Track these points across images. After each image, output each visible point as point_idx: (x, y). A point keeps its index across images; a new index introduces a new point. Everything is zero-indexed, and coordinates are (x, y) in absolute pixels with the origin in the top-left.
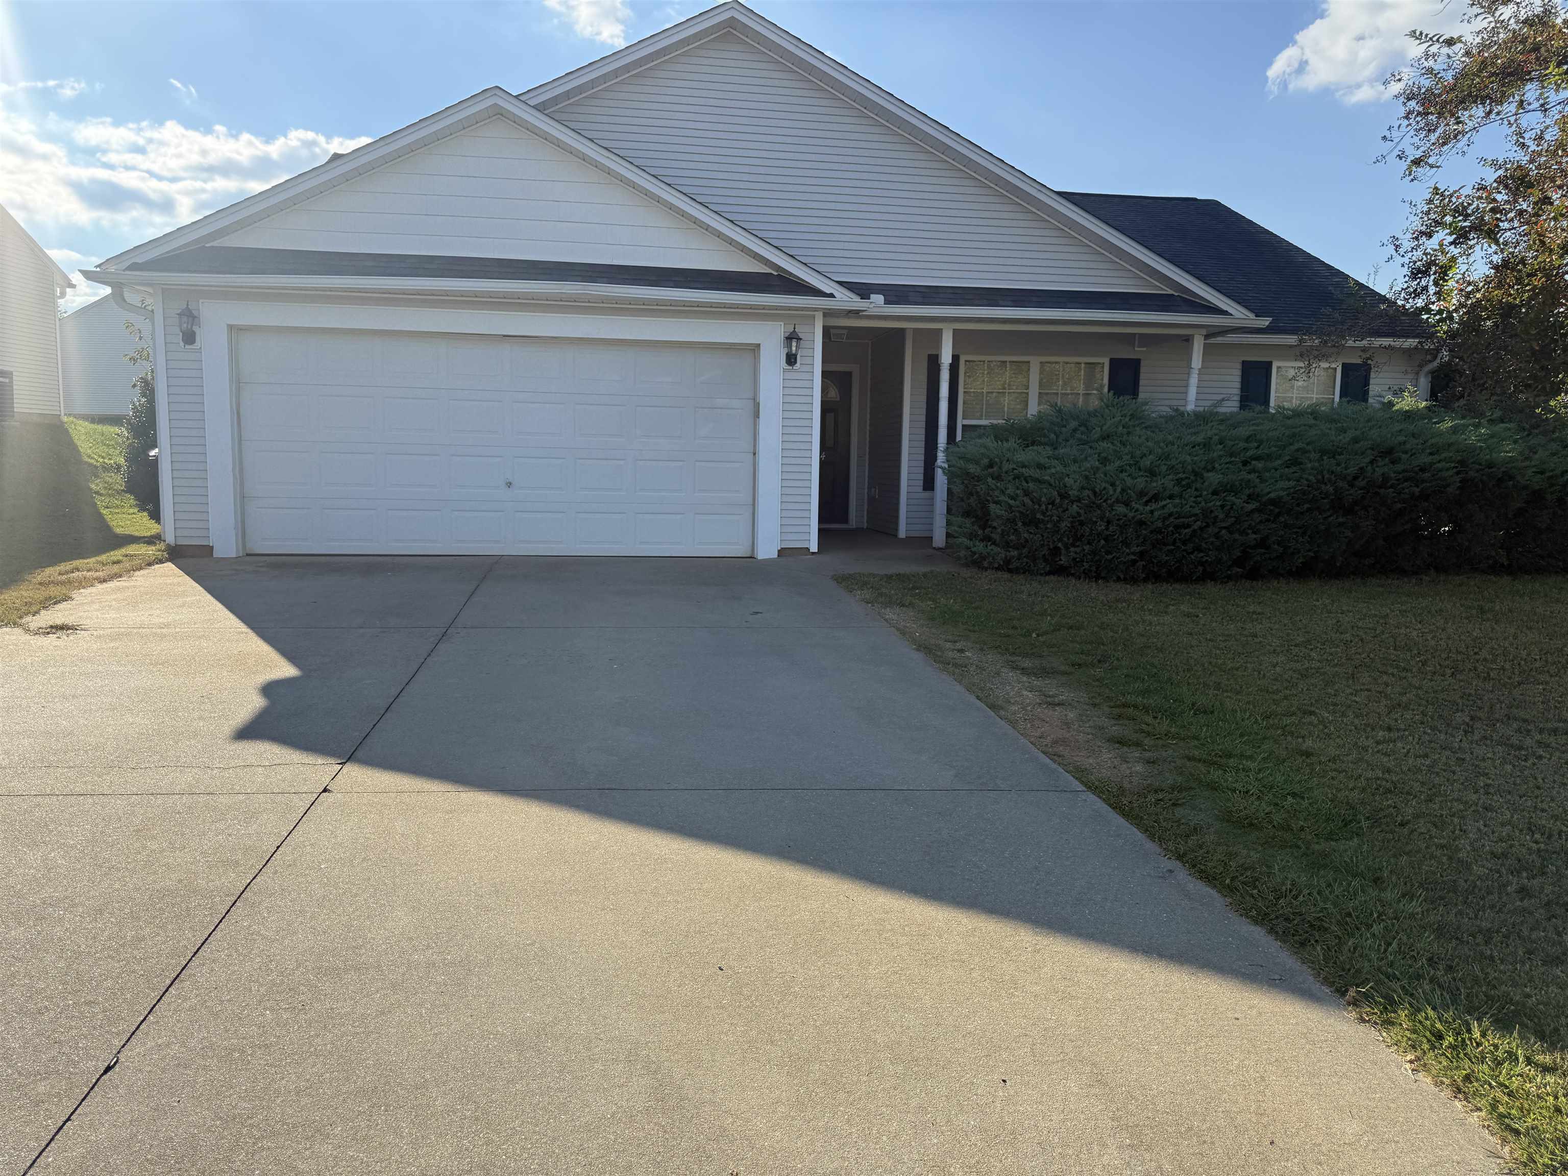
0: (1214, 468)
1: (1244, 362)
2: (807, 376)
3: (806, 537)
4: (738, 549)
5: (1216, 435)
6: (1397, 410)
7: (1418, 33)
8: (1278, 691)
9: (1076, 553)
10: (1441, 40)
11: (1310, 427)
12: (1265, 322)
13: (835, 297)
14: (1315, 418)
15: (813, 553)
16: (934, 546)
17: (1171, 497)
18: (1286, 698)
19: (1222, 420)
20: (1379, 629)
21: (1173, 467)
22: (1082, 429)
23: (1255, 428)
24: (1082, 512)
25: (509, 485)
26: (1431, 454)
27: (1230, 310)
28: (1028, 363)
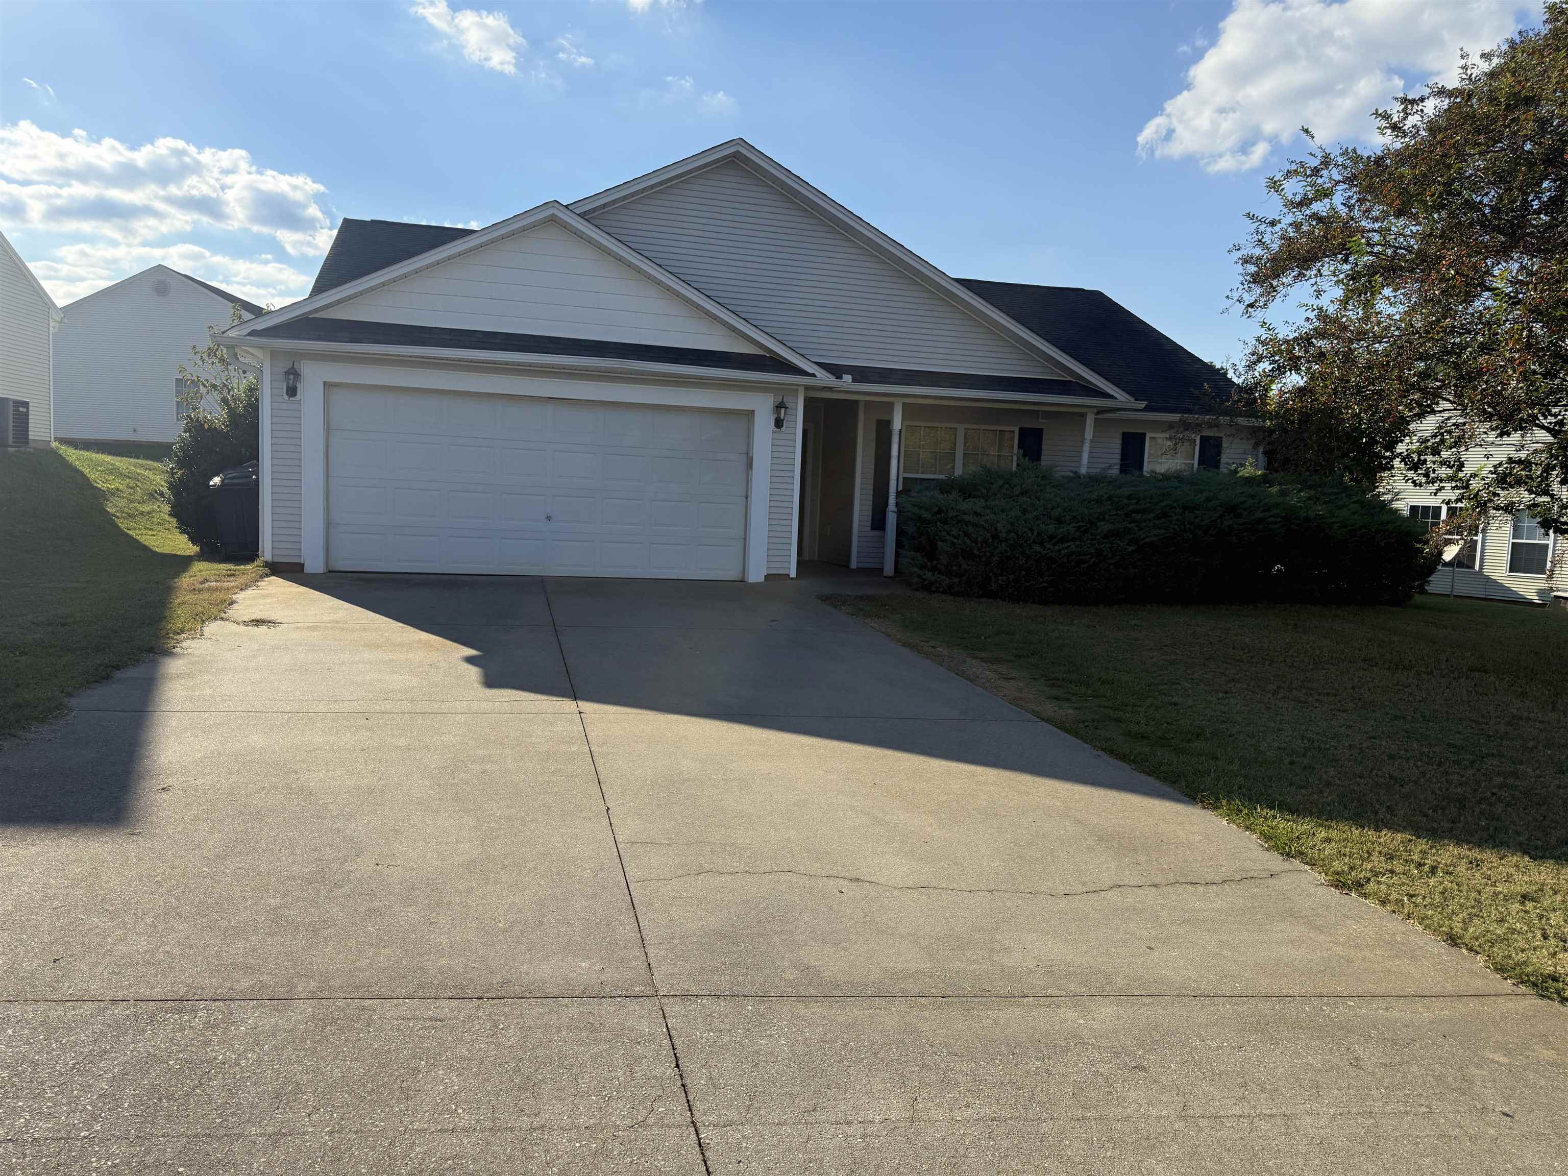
0: (1104, 518)
1: (1124, 434)
2: (791, 437)
3: (786, 565)
4: (731, 573)
5: (1106, 493)
6: (1240, 477)
7: (1251, 215)
8: (1155, 672)
9: (1003, 581)
10: (1267, 222)
11: (1176, 488)
12: (1142, 404)
13: (815, 376)
14: (1179, 482)
15: (792, 579)
16: (882, 575)
17: (1074, 540)
18: (1160, 675)
19: (1110, 482)
20: (1223, 636)
21: (1075, 517)
22: (1007, 486)
23: (1134, 488)
24: (1009, 550)
25: (549, 518)
26: (1264, 511)
27: (1116, 395)
28: (956, 429)
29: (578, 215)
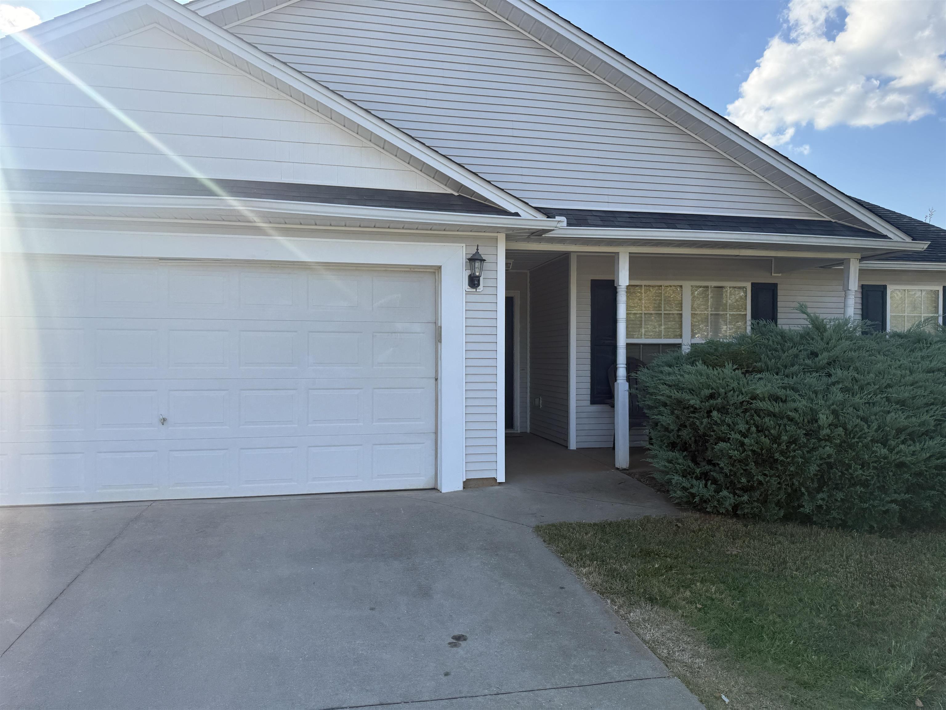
1: (863, 286)
2: (491, 299)
3: (493, 466)
4: (419, 479)
12: (922, 246)
13: (520, 216)
15: (500, 483)
16: (617, 465)
25: (164, 421)
27: (890, 235)
28: (681, 286)
29: (203, 18)
